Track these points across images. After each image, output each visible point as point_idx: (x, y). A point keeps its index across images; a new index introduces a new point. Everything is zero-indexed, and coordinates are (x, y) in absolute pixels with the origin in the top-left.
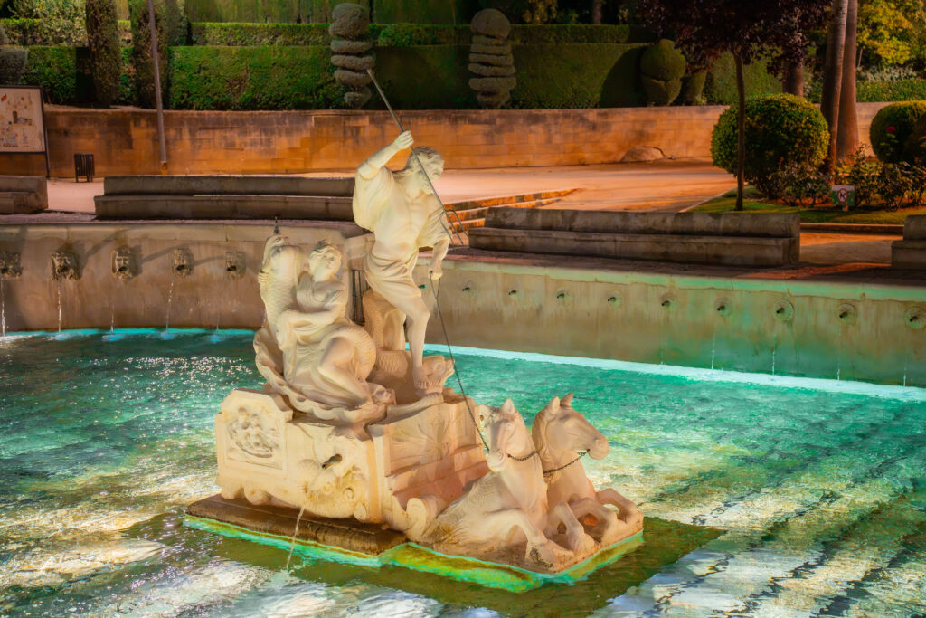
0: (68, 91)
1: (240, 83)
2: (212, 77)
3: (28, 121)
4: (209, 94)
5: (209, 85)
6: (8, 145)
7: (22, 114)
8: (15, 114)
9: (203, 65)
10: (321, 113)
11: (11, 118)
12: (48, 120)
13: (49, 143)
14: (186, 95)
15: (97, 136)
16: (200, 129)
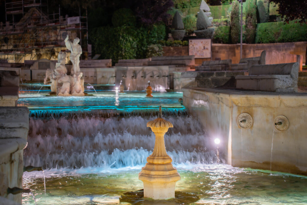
0: (226, 40)
1: (278, 34)
2: (269, 33)
3: (207, 49)
4: (268, 38)
5: (268, 35)
6: (202, 56)
7: (206, 47)
8: (204, 47)
9: (267, 29)
10: (298, 43)
11: (203, 48)
12: (213, 48)
13: (212, 55)
14: (261, 39)
15: (226, 53)
16: (257, 50)
